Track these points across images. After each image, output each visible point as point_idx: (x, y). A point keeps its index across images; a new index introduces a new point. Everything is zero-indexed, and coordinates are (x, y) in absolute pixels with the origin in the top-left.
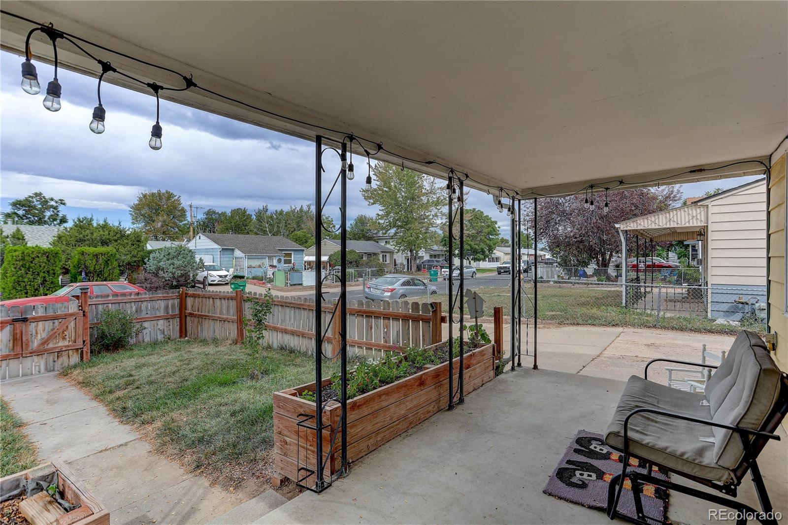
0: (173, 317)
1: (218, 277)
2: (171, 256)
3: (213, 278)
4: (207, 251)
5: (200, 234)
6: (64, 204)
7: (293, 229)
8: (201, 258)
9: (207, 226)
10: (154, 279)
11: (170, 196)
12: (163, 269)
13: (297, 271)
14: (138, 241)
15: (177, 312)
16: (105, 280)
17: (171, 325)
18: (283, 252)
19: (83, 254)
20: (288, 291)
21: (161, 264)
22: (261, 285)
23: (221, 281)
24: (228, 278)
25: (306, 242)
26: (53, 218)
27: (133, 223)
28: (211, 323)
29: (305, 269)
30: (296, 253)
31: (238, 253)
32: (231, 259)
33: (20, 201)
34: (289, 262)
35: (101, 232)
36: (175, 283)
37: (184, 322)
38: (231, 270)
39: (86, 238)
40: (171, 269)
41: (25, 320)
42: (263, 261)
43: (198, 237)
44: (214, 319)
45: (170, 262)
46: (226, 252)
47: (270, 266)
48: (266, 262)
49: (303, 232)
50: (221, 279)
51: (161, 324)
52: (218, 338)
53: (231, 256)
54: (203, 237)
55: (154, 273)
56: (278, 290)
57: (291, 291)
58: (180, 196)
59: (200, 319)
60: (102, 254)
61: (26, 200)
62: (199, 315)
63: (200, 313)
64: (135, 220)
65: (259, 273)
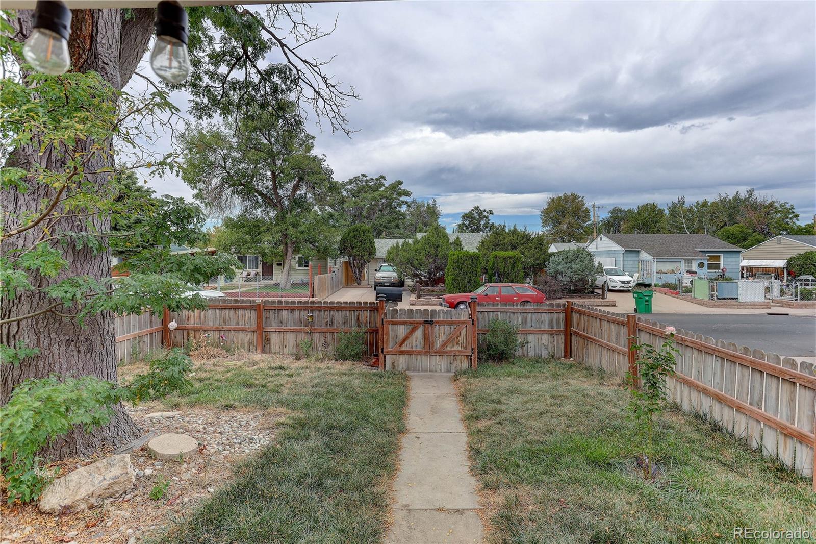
0: (558, 333)
1: (620, 283)
2: (569, 260)
3: (613, 284)
4: (608, 253)
5: (601, 235)
6: (492, 214)
7: (723, 223)
8: (599, 262)
9: (613, 225)
10: (553, 282)
11: (574, 197)
12: (561, 273)
13: (729, 280)
14: (541, 244)
15: (562, 328)
16: (512, 282)
17: (556, 342)
18: (707, 255)
19: (496, 257)
20: (714, 306)
21: (559, 267)
22: (674, 295)
23: (623, 287)
24: (632, 284)
25: (745, 240)
26: (486, 226)
27: (543, 226)
28: (599, 349)
29: (742, 277)
30: (727, 255)
31: (644, 255)
32: (636, 262)
33: (467, 214)
34: (717, 267)
35: (511, 238)
36: (572, 288)
37: (569, 340)
38: (636, 275)
39: (500, 243)
40: (569, 273)
41: (431, 323)
42: (678, 265)
43: (599, 239)
44: (602, 346)
45: (568, 265)
46: (630, 255)
47: (688, 272)
48: (682, 266)
49: (739, 227)
50: (623, 285)
51: (546, 339)
52: (605, 369)
53: (637, 259)
54: (604, 238)
55: (553, 276)
56: (698, 304)
57: (719, 307)
58: (583, 197)
59: (586, 341)
60: (509, 257)
61: (470, 212)
62: (584, 335)
63: (586, 334)
64: (545, 223)
65: (672, 279)
